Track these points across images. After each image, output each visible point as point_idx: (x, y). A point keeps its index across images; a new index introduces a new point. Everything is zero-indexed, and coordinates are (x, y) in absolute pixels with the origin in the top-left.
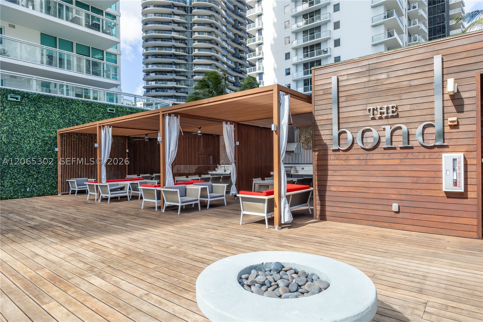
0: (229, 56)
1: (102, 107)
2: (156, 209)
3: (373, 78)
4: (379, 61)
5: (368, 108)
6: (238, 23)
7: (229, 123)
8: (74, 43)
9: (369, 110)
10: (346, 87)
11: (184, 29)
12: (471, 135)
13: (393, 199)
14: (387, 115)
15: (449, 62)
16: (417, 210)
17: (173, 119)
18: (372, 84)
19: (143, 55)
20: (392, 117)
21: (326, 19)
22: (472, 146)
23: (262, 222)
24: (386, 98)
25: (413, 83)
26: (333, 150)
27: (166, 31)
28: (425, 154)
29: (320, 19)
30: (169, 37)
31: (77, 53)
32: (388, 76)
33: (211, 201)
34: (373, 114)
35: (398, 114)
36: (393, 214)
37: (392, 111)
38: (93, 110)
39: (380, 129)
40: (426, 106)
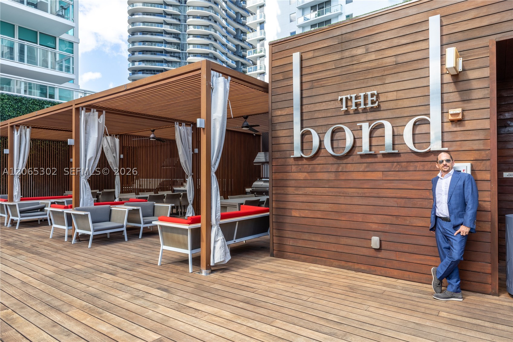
0: (230, 54)
1: (37, 104)
2: (66, 239)
3: (347, 54)
4: (354, 29)
5: (340, 98)
6: (240, 16)
7: (184, 124)
8: (15, 26)
9: (341, 99)
10: (312, 69)
11: (178, 22)
12: (481, 135)
13: (372, 229)
14: (365, 107)
15: (450, 26)
16: (406, 248)
17: (94, 115)
18: (346, 63)
19: (129, 50)
20: (373, 110)
21: (337, 11)
22: (483, 153)
23: (185, 261)
24: (363, 83)
25: (401, 59)
26: (294, 158)
27: (156, 23)
28: (416, 164)
29: (330, 12)
30: (159, 31)
31: (19, 39)
32: (367, 50)
33: (144, 228)
34: (347, 107)
35: (379, 105)
36: (372, 253)
37: (372, 100)
38: (24, 107)
39: (356, 128)
40: (418, 93)
